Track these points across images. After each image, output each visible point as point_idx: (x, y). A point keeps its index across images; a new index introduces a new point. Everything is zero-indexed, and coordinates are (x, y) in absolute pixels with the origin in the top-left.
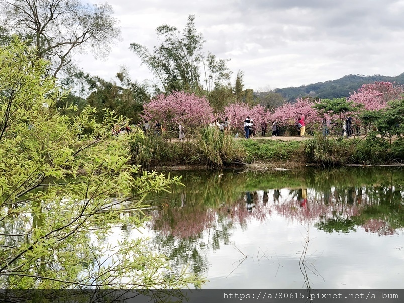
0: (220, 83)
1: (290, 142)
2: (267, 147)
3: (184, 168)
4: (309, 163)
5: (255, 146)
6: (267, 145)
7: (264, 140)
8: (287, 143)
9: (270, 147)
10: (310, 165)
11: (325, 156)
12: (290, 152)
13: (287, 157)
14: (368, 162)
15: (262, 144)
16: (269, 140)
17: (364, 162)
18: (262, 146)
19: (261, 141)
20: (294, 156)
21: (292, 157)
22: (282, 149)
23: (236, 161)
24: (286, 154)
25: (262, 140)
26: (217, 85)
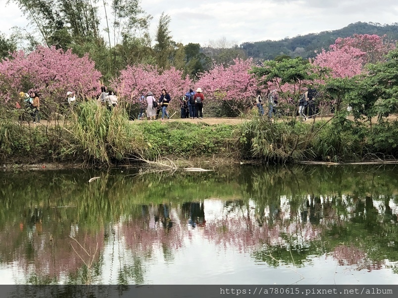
0: (130, 33)
1: (219, 127)
2: (182, 134)
3: (50, 166)
4: (247, 159)
5: (164, 132)
6: (183, 131)
7: (177, 123)
8: (214, 128)
9: (186, 135)
10: (247, 162)
11: (269, 149)
12: (217, 143)
13: (213, 151)
14: (336, 158)
15: (175, 130)
16: (186, 124)
17: (329, 157)
18: (174, 132)
19: (173, 125)
20: (223, 149)
21: (220, 150)
22: (205, 138)
23: (131, 157)
24: (212, 145)
25: (175, 122)
26: (126, 36)
